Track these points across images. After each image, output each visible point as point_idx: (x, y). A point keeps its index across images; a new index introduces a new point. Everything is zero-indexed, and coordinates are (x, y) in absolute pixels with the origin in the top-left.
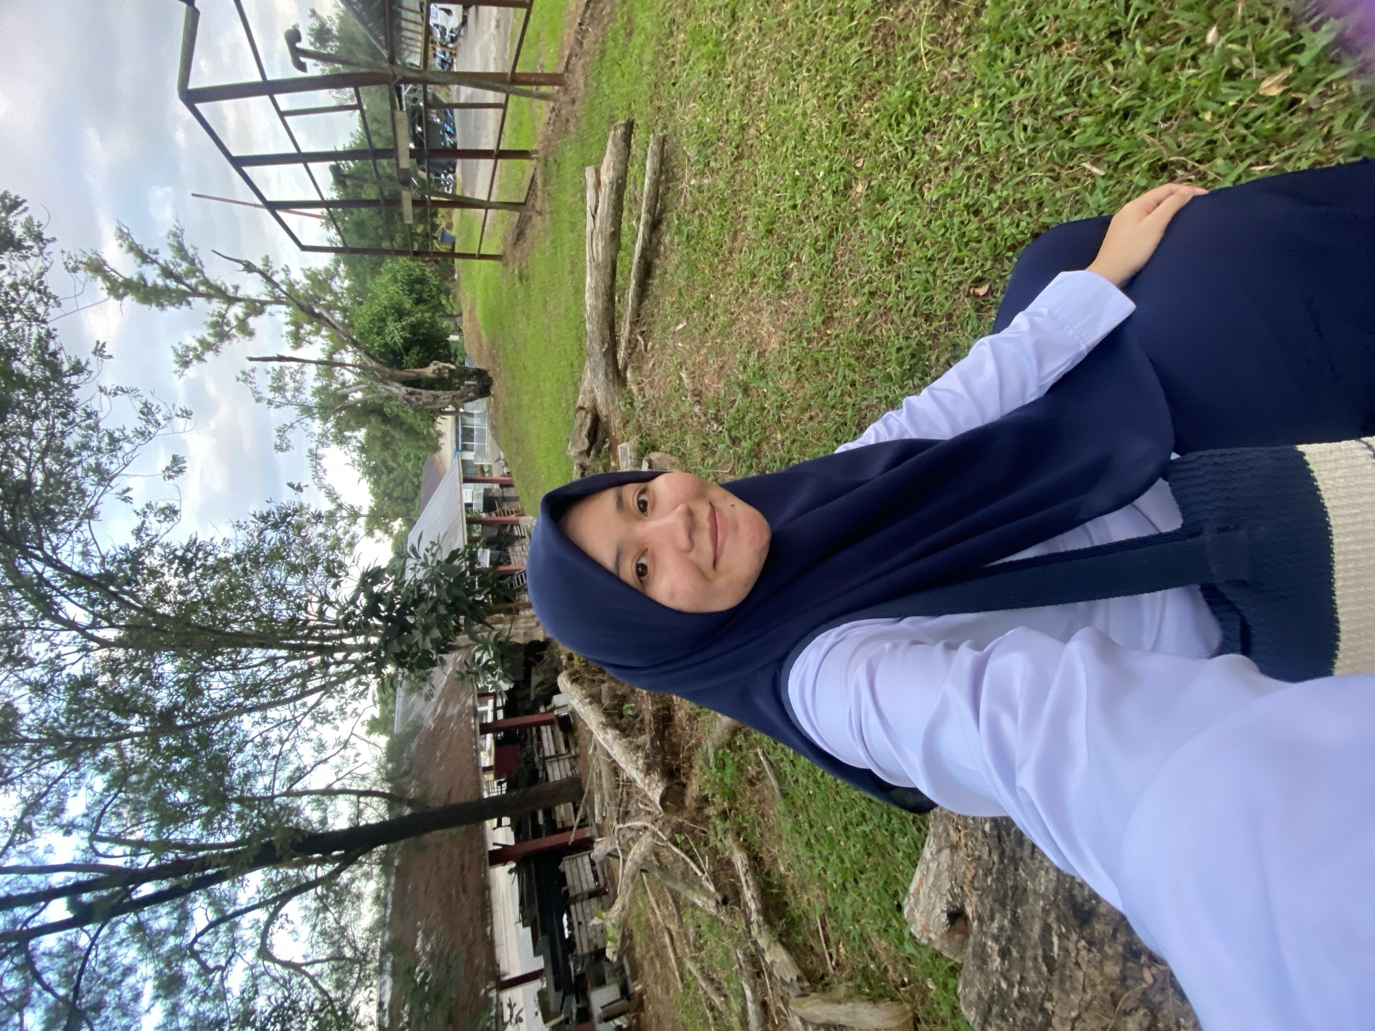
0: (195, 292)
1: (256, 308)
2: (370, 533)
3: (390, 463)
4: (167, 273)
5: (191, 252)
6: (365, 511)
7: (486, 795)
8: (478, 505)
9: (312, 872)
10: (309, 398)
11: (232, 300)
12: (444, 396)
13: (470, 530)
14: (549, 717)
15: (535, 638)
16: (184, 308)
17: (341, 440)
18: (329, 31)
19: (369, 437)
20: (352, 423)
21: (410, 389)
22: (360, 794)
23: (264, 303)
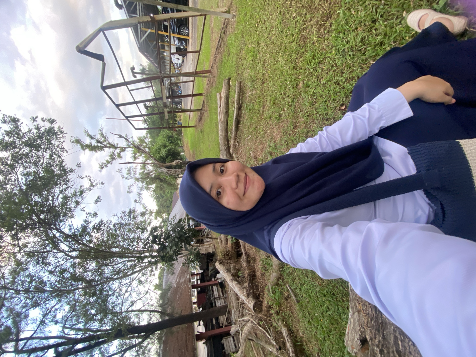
0: (106, 147)
1: (123, 149)
2: (156, 218)
3: (163, 195)
4: (98, 142)
5: (105, 135)
6: (155, 211)
7: (194, 312)
9: (135, 341)
10: (138, 176)
11: (116, 148)
12: (179, 171)
14: (216, 282)
15: (209, 252)
16: (103, 151)
17: (147, 188)
18: (145, 69)
19: (156, 187)
20: (151, 183)
21: (168, 169)
22: (151, 311)
23: (125, 148)
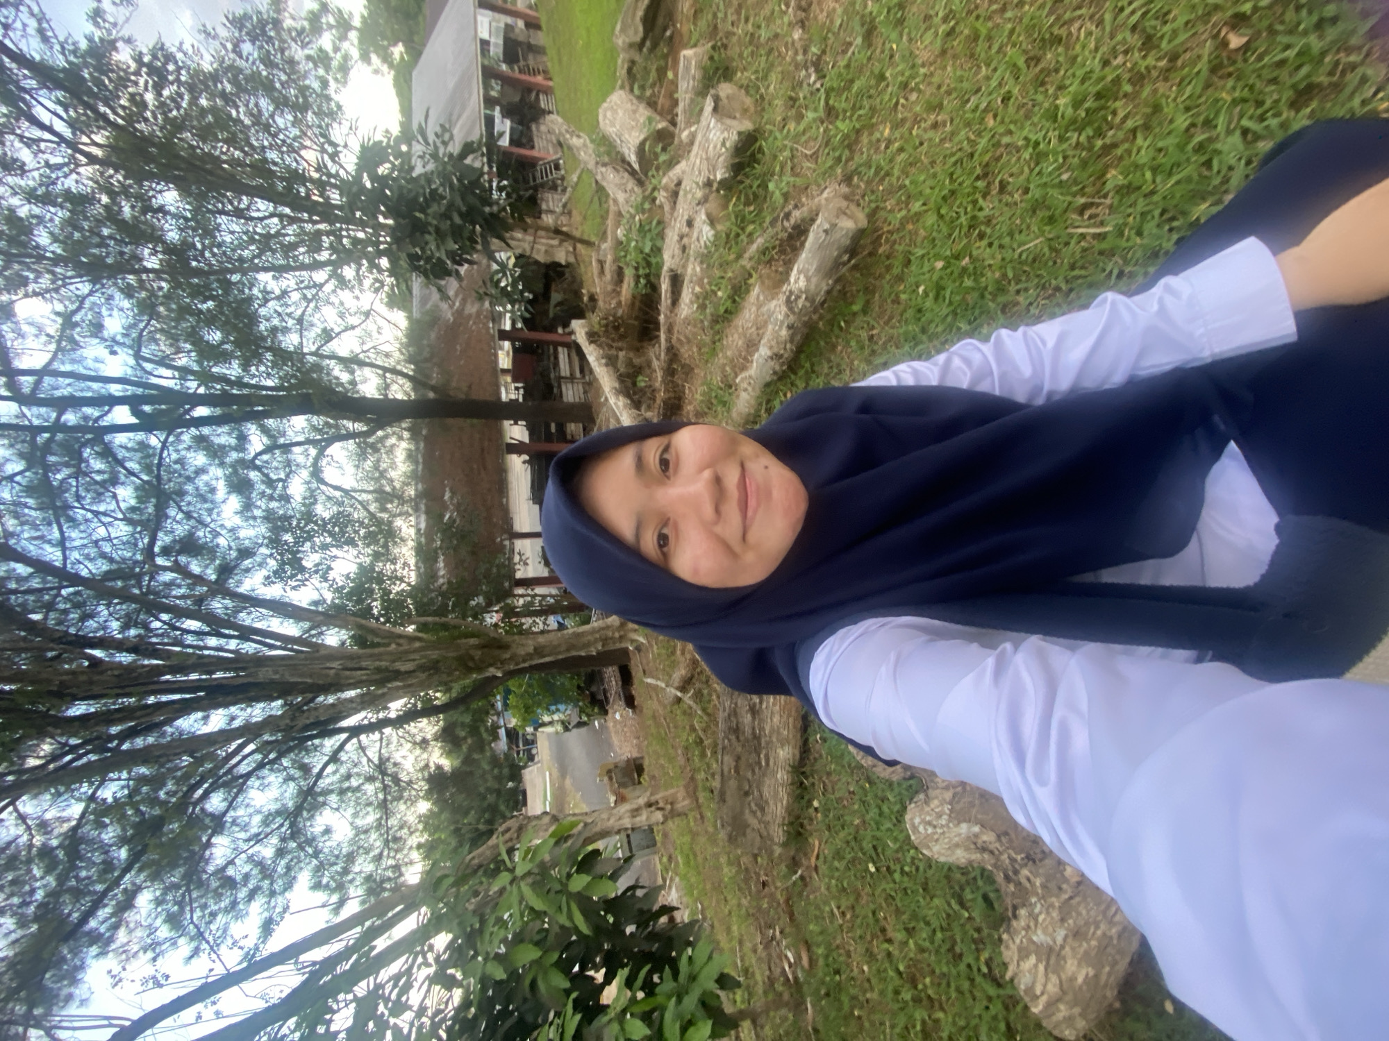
2: (365, 58)
6: (357, 22)
7: (504, 397)
8: (497, 49)
9: (349, 426)
13: (487, 86)
14: (566, 339)
15: (557, 260)
22: (385, 370)
